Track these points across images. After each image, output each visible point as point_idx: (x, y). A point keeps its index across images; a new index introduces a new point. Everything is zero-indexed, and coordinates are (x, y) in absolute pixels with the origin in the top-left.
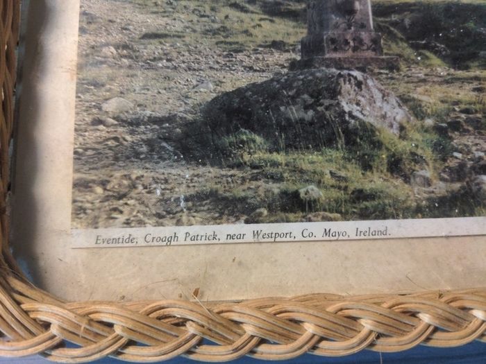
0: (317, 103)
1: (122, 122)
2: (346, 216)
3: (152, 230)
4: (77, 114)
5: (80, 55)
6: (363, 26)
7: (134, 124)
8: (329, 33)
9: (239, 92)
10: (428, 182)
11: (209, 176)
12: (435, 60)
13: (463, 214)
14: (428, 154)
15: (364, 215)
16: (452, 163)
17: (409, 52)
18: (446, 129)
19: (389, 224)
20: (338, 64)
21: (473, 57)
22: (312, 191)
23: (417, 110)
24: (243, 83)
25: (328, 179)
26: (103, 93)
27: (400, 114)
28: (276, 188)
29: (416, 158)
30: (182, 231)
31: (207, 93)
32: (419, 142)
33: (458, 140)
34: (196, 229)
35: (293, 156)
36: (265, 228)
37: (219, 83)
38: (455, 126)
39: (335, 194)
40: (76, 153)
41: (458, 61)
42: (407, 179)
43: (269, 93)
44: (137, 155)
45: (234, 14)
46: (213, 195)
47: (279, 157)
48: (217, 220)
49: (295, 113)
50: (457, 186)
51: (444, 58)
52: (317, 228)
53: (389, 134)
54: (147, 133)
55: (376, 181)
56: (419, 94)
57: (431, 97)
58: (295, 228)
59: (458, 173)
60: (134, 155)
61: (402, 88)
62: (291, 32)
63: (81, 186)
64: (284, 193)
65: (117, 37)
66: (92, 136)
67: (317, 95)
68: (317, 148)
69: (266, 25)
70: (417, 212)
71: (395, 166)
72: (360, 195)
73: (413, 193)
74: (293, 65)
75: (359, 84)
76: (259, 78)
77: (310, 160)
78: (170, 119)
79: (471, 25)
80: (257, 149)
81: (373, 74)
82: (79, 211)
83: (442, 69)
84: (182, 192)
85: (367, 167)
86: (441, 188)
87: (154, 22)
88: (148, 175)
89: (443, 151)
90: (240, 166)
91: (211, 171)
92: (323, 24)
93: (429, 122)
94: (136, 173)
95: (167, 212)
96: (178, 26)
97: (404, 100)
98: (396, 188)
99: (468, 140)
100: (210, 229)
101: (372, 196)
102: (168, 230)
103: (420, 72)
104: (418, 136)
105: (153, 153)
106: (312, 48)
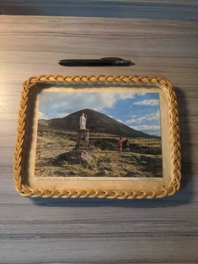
0: (77, 156)
1: (43, 159)
2: (80, 176)
3: (47, 178)
6: (87, 142)
7: (45, 159)
8: (81, 143)
9: (64, 154)
10: (95, 171)
11: (57, 169)
12: (99, 149)
13: (101, 176)
14: (96, 166)
15: (84, 176)
16: (100, 167)
17: (94, 147)
18: (99, 162)
19: (88, 178)
20: (81, 149)
21: (106, 148)
22: (75, 172)
23: (95, 158)
24: (65, 152)
25: (78, 170)
27: (91, 159)
28: (69, 171)
29: (94, 166)
30: (52, 178)
31: (58, 154)
32: (95, 164)
33: (101, 163)
34: (55, 178)
35: (72, 165)
36: (66, 178)
37: (60, 152)
38: (101, 161)
39: (79, 172)
41: (103, 149)
42: (91, 170)
43: (69, 154)
44: (46, 165)
45: (64, 140)
46: (58, 172)
47: (70, 166)
48: (58, 176)
49: (73, 158)
50: (100, 171)
51: (100, 148)
52: (75, 178)
53: (89, 162)
54: (47, 161)
55: (86, 170)
56: (95, 155)
57: (97, 156)
58: (72, 178)
59: (101, 169)
61: (92, 154)
62: (74, 143)
64: (70, 172)
65: (43, 144)
66: (38, 161)
67: (77, 155)
68: (77, 164)
69: (69, 142)
70: (93, 176)
71: (90, 168)
72: (83, 173)
73: (93, 172)
74: (74, 149)
75: (85, 153)
76: (68, 151)
77: (75, 166)
78: (52, 158)
79: (106, 142)
80: (66, 164)
81: (88, 151)
82: (36, 174)
83: (100, 150)
84: (53, 171)
85: (85, 168)
86: (97, 172)
87: (50, 141)
88: (47, 168)
89: (98, 165)
90: (63, 167)
92: (79, 142)
93: (97, 160)
94: (45, 168)
95: (50, 175)
96: (54, 142)
97: (93, 156)
98: (90, 171)
99: (103, 163)
100: (57, 178)
101: (85, 173)
102: (50, 178)
103: (96, 151)
104: (94, 163)
105: (48, 164)
106: (77, 146)
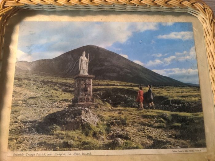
0: (75, 117)
1: (22, 122)
2: (80, 149)
3: (28, 152)
4: (11, 120)
5: (13, 103)
6: (89, 95)
7: (25, 123)
8: (81, 97)
9: (54, 114)
10: (103, 140)
11: (44, 137)
12: (108, 105)
13: (112, 149)
14: (104, 131)
15: (85, 149)
16: (110, 134)
17: (101, 102)
18: (110, 125)
19: (92, 152)
20: (82, 106)
21: (119, 103)
22: (72, 142)
23: (102, 119)
24: (55, 111)
25: (76, 139)
26: (18, 114)
27: (97, 120)
28: (62, 141)
29: (100, 133)
30: (36, 153)
31: (46, 114)
32: (102, 128)
33: (112, 128)
34: (40, 152)
35: (67, 132)
36: (58, 152)
37: (49, 111)
38: (112, 124)
39: (78, 143)
40: (9, 130)
41: (115, 104)
42: (97, 139)
43: (63, 114)
44: (25, 131)
45: (54, 91)
46: (45, 143)
47: (64, 132)
48: (45, 150)
49: (69, 119)
50: (111, 141)
51: (111, 104)
52: (72, 152)
53: (94, 126)
54: (28, 125)
55: (89, 139)
56: (103, 114)
57: (106, 115)
58: (66, 152)
59: (112, 137)
60: (24, 131)
61: (98, 113)
62: (69, 96)
63: (10, 139)
64: (64, 143)
65: (22, 98)
66: (14, 126)
67: (75, 115)
68: (74, 130)
69: (63, 94)
70: (100, 148)
71: (95, 135)
72: (84, 143)
73: (100, 143)
74: (70, 106)
75: (87, 112)
76: (60, 110)
77: (71, 133)
78: (35, 121)
79: (119, 94)
80: (58, 130)
81: (91, 108)
82: (10, 146)
83: (110, 107)
84: (36, 142)
85: (87, 135)
86: (107, 141)
87: (32, 94)
88: (28, 137)
89: (108, 131)
90: (53, 135)
91: (45, 136)
92: (79, 95)
93: (105, 122)
94: (25, 136)
95: (32, 147)
96: (39, 95)
97: (99, 116)
98: (94, 141)
99: (116, 128)
100: (43, 152)
101: (88, 143)
102: (32, 152)
103: (104, 108)
104: (101, 126)
105: (30, 131)
106: (75, 101)
